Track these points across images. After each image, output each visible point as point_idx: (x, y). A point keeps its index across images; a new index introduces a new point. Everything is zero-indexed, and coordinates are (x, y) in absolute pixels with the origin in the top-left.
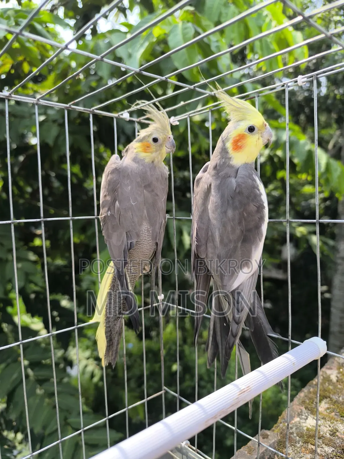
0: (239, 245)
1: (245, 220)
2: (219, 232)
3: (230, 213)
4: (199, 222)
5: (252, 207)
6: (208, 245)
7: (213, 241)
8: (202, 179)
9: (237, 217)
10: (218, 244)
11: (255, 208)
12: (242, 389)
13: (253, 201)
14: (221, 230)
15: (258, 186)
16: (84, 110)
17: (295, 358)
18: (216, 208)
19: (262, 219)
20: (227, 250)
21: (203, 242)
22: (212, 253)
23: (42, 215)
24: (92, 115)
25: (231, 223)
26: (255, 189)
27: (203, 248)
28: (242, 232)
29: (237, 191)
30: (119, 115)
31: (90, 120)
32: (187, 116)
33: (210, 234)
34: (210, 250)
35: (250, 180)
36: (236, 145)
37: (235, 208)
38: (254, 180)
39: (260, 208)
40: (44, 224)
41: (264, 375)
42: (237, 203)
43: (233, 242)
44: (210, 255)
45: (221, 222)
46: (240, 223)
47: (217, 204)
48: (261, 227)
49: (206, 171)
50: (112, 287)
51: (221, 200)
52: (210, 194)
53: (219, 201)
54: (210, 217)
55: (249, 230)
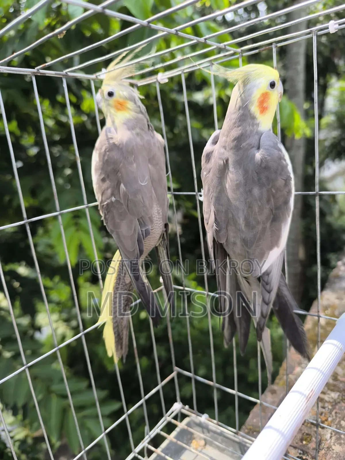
0: (268, 225)
1: (274, 197)
2: (243, 213)
3: (256, 191)
4: (216, 204)
5: (280, 182)
6: (229, 228)
7: (235, 223)
8: (214, 152)
9: (265, 195)
10: (243, 228)
11: (284, 182)
12: (307, 395)
13: (280, 174)
14: (245, 211)
15: (284, 156)
16: (56, 74)
17: (340, 343)
18: (238, 186)
19: (289, 192)
20: (255, 233)
21: (224, 226)
22: (234, 237)
23: (25, 215)
24: (65, 79)
25: (259, 203)
26: (281, 161)
27: (223, 232)
28: (272, 210)
29: (263, 166)
30: (96, 76)
31: (64, 86)
32: (180, 73)
33: (230, 215)
34: (231, 234)
35: (276, 151)
36: (261, 108)
37: (262, 186)
38: (280, 150)
39: (287, 180)
40: (29, 226)
41: (321, 372)
42: (264, 180)
43: (261, 223)
44: (232, 240)
45: (246, 203)
46: (268, 201)
47: (238, 182)
48: (290, 202)
49: (217, 142)
50: (117, 280)
51: (243, 177)
52: (227, 171)
53: (241, 178)
54: (230, 197)
55: (278, 208)
